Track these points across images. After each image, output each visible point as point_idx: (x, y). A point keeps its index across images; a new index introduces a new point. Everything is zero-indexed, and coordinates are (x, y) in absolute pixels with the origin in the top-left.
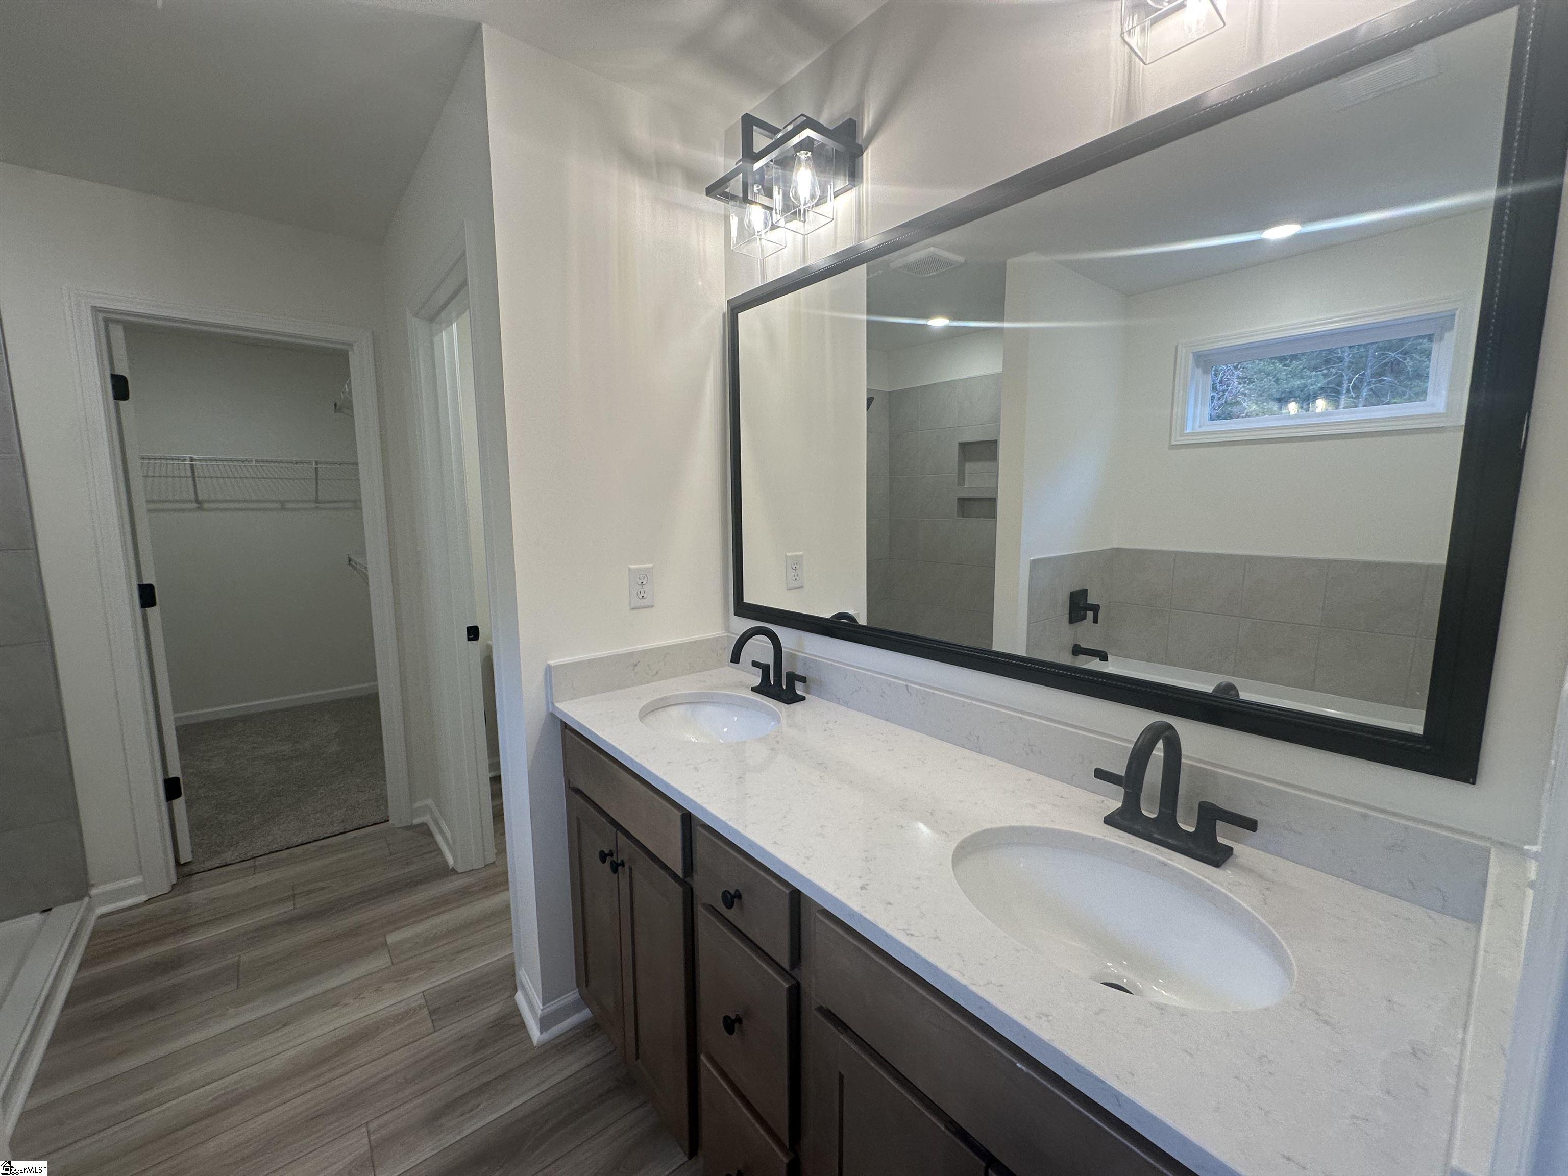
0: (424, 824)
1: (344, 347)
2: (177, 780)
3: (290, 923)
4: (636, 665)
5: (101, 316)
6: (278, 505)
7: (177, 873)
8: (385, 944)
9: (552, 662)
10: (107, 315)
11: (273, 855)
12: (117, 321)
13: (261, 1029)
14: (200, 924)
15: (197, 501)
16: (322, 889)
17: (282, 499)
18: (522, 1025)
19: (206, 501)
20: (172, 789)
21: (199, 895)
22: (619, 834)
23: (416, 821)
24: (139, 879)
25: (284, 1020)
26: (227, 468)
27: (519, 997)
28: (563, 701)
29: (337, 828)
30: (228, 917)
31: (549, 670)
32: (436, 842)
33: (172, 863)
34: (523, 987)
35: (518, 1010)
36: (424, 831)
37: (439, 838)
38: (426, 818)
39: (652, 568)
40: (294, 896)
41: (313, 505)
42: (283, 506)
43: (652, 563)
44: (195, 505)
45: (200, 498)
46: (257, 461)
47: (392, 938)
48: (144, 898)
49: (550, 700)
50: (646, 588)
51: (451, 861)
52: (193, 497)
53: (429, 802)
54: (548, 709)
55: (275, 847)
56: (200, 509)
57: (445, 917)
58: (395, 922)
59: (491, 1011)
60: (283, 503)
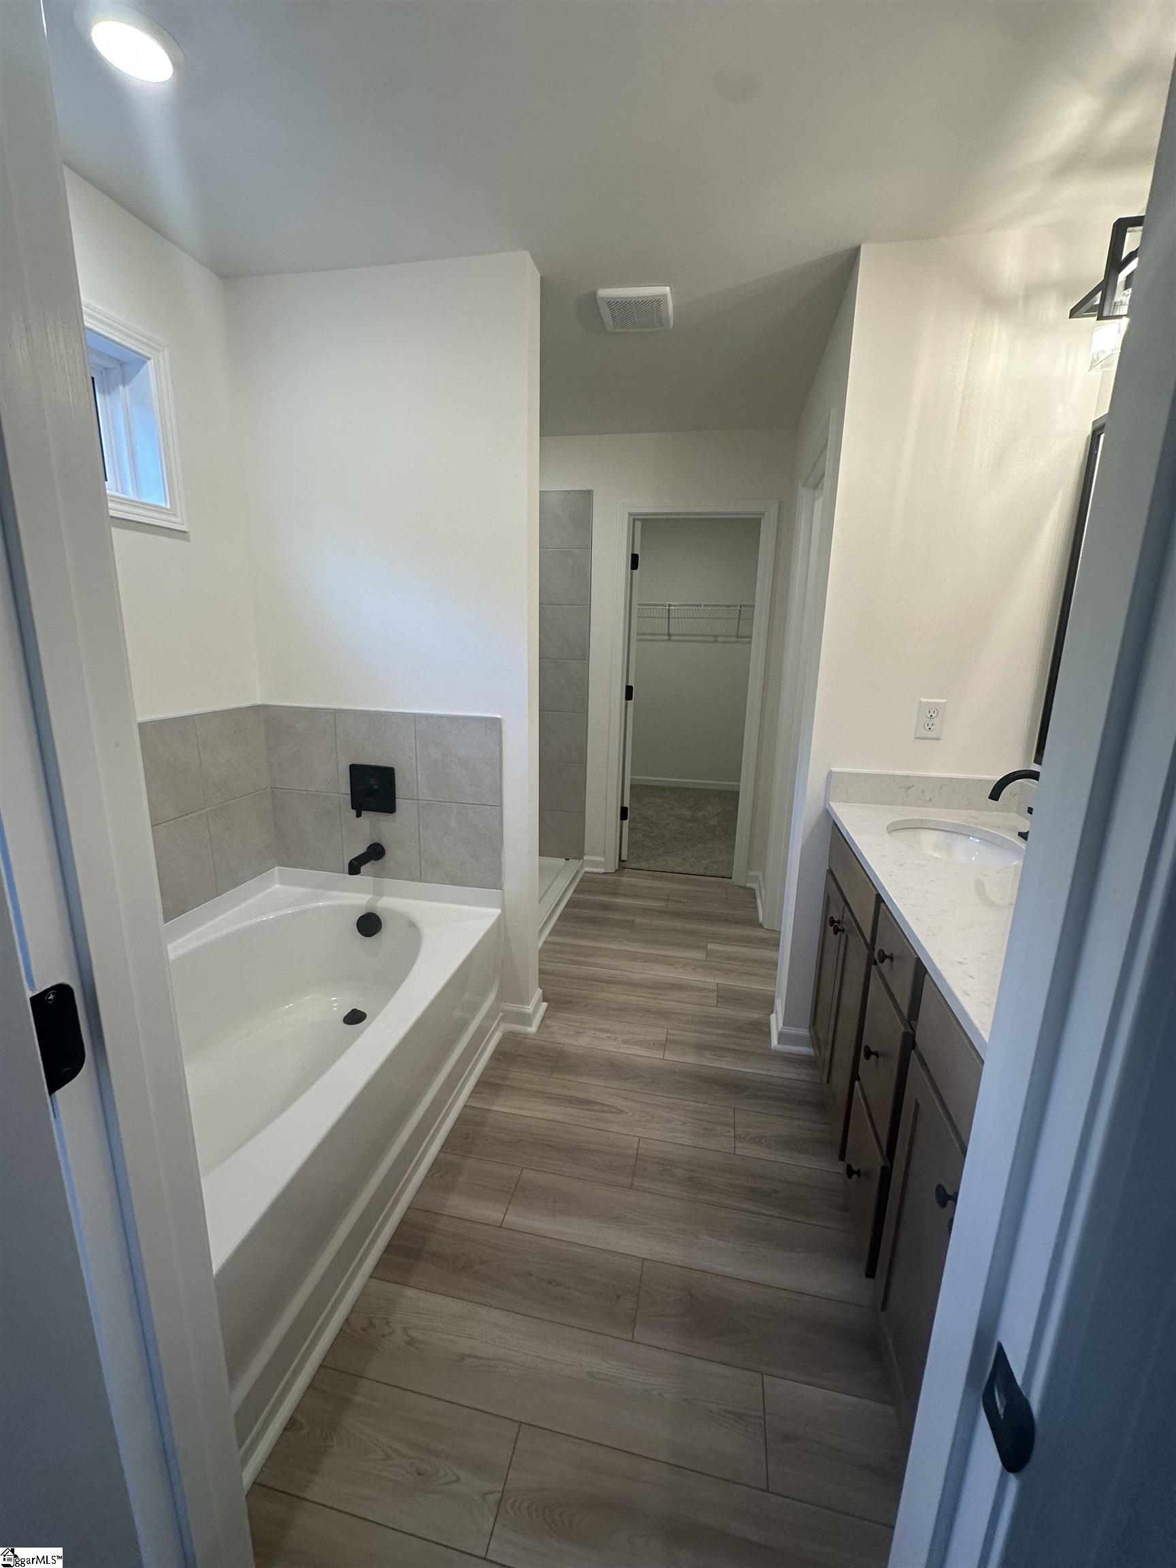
0: (753, 889)
1: (757, 516)
2: (626, 808)
3: (662, 913)
4: (909, 788)
5: (632, 518)
6: (712, 639)
7: (619, 865)
8: (706, 947)
9: (833, 769)
10: (635, 517)
11: (664, 873)
12: (638, 519)
13: (635, 957)
14: (621, 895)
15: (669, 635)
16: (681, 902)
17: (715, 634)
18: (769, 1034)
19: (673, 635)
20: (624, 813)
21: (627, 880)
22: (846, 908)
23: (748, 885)
24: (602, 859)
25: (647, 959)
26: (688, 611)
27: (773, 1016)
28: (836, 802)
29: (702, 872)
30: (635, 896)
31: (830, 773)
32: (756, 904)
33: (618, 858)
34: (776, 1013)
35: (770, 1024)
36: (752, 893)
37: (759, 901)
38: (755, 886)
39: (945, 703)
40: (668, 899)
41: (734, 639)
42: (716, 639)
43: (945, 699)
44: (667, 637)
45: (670, 632)
46: (705, 606)
47: (711, 946)
48: (602, 871)
49: (826, 801)
50: (933, 721)
51: (761, 919)
52: (667, 632)
53: (760, 874)
54: (825, 805)
55: (666, 869)
56: (669, 640)
57: (744, 950)
58: (717, 939)
59: (755, 1015)
60: (716, 636)
